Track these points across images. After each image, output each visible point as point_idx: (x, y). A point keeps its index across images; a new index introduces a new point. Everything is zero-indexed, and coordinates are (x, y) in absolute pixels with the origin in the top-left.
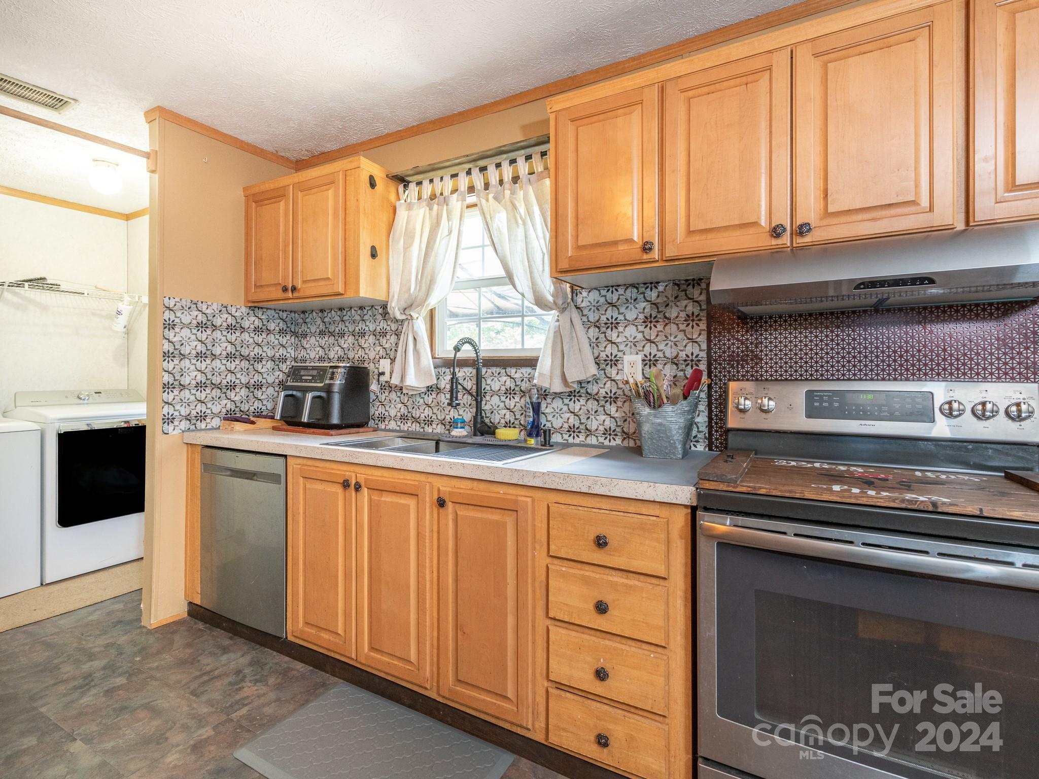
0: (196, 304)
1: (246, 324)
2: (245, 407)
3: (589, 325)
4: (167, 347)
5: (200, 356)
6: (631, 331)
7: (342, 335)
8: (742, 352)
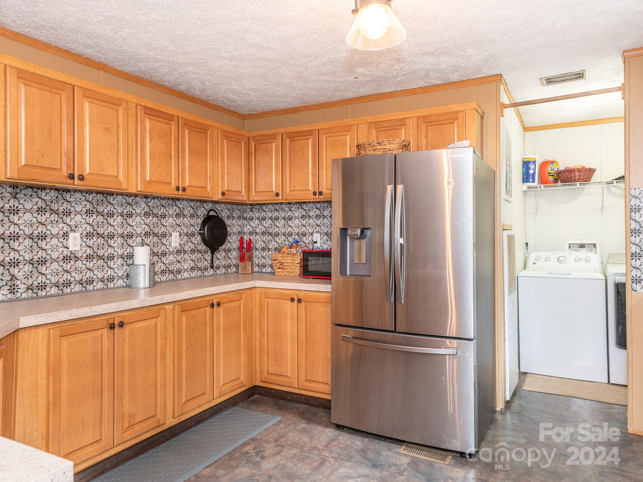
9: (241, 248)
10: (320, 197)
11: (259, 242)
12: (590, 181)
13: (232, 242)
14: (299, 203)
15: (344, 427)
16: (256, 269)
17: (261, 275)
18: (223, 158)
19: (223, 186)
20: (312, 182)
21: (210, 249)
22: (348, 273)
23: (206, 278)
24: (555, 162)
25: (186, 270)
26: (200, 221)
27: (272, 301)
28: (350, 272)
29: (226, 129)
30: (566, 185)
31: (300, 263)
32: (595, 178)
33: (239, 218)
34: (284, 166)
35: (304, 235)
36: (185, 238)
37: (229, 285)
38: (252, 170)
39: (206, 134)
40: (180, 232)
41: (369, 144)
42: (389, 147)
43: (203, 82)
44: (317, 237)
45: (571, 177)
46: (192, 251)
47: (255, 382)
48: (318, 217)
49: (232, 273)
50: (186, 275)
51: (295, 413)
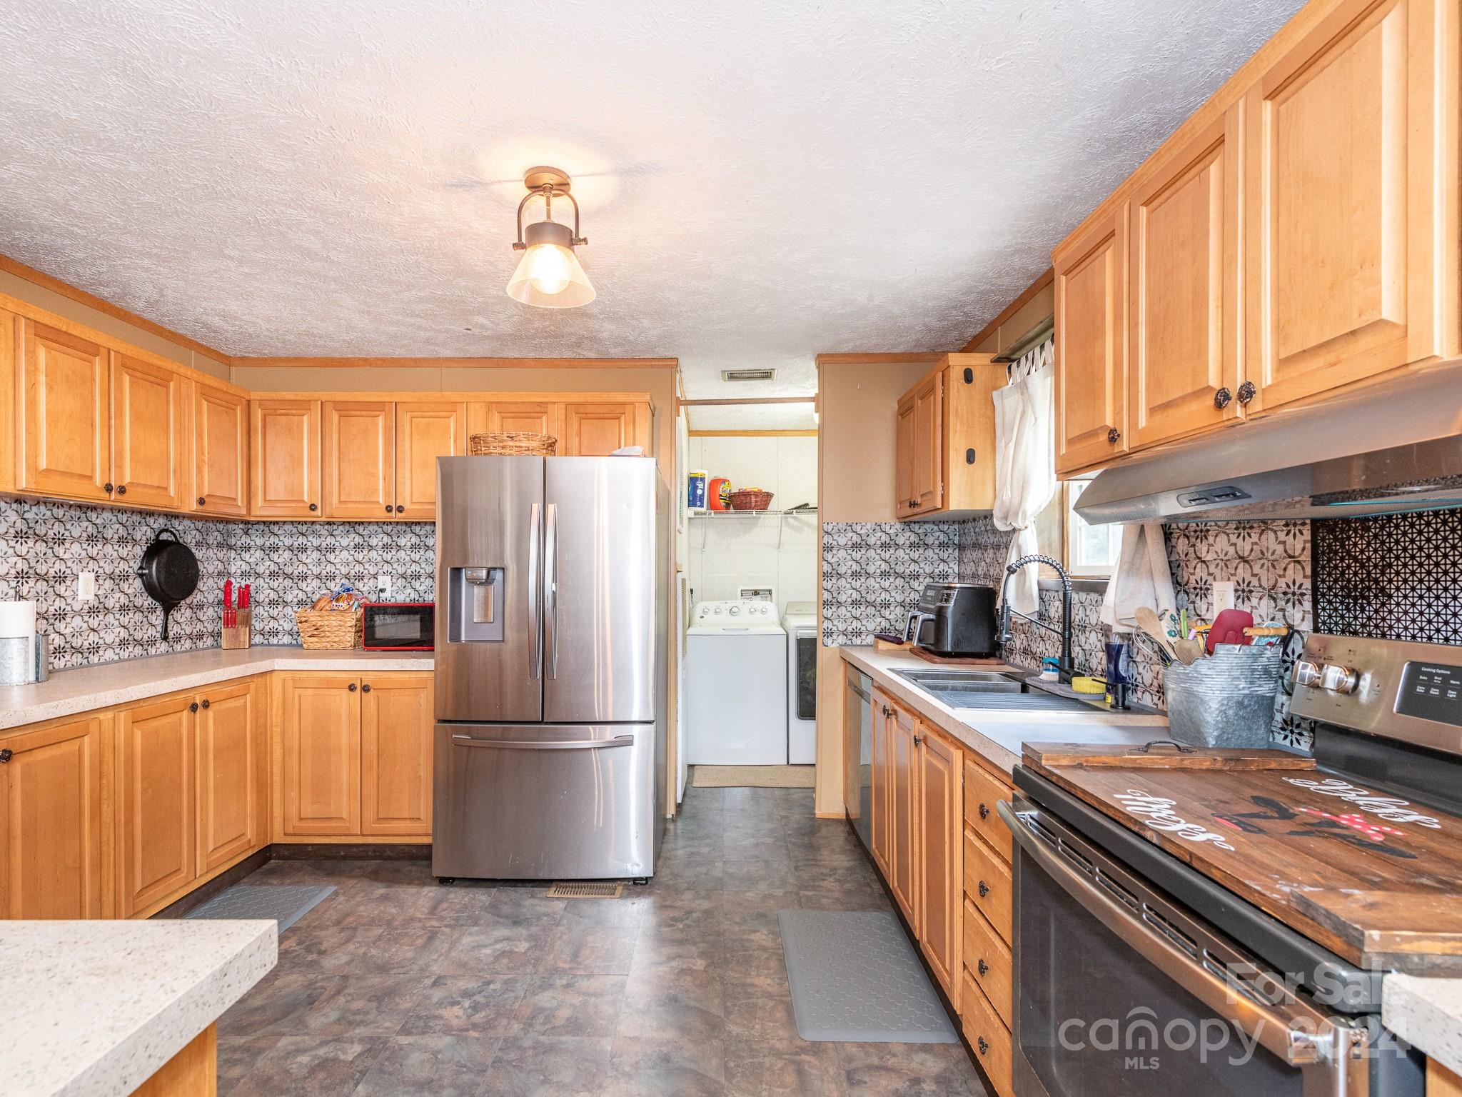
0: (851, 526)
1: (901, 540)
3: (1178, 533)
4: (826, 568)
5: (855, 575)
6: (1222, 542)
9: (227, 601)
10: (399, 515)
11: (263, 591)
12: (765, 508)
13: (208, 590)
14: (349, 523)
15: (454, 879)
16: (258, 639)
17: (269, 649)
18: (200, 436)
19: (200, 487)
20: (385, 488)
21: (162, 605)
22: (463, 638)
23: (154, 659)
24: (728, 481)
25: (109, 646)
26: (139, 551)
27: (310, 692)
28: (466, 637)
29: (207, 382)
30: (740, 513)
31: (356, 625)
32: (773, 505)
33: (219, 545)
34: (327, 458)
35: (360, 577)
36: (108, 584)
37: (226, 669)
38: (257, 460)
39: (167, 387)
40: (97, 572)
41: (494, 438)
42: (527, 445)
43: (162, 290)
44: (384, 581)
45: (746, 503)
46: (124, 609)
47: (272, 839)
48: (386, 547)
49: (205, 649)
50: (109, 655)
51: (360, 876)
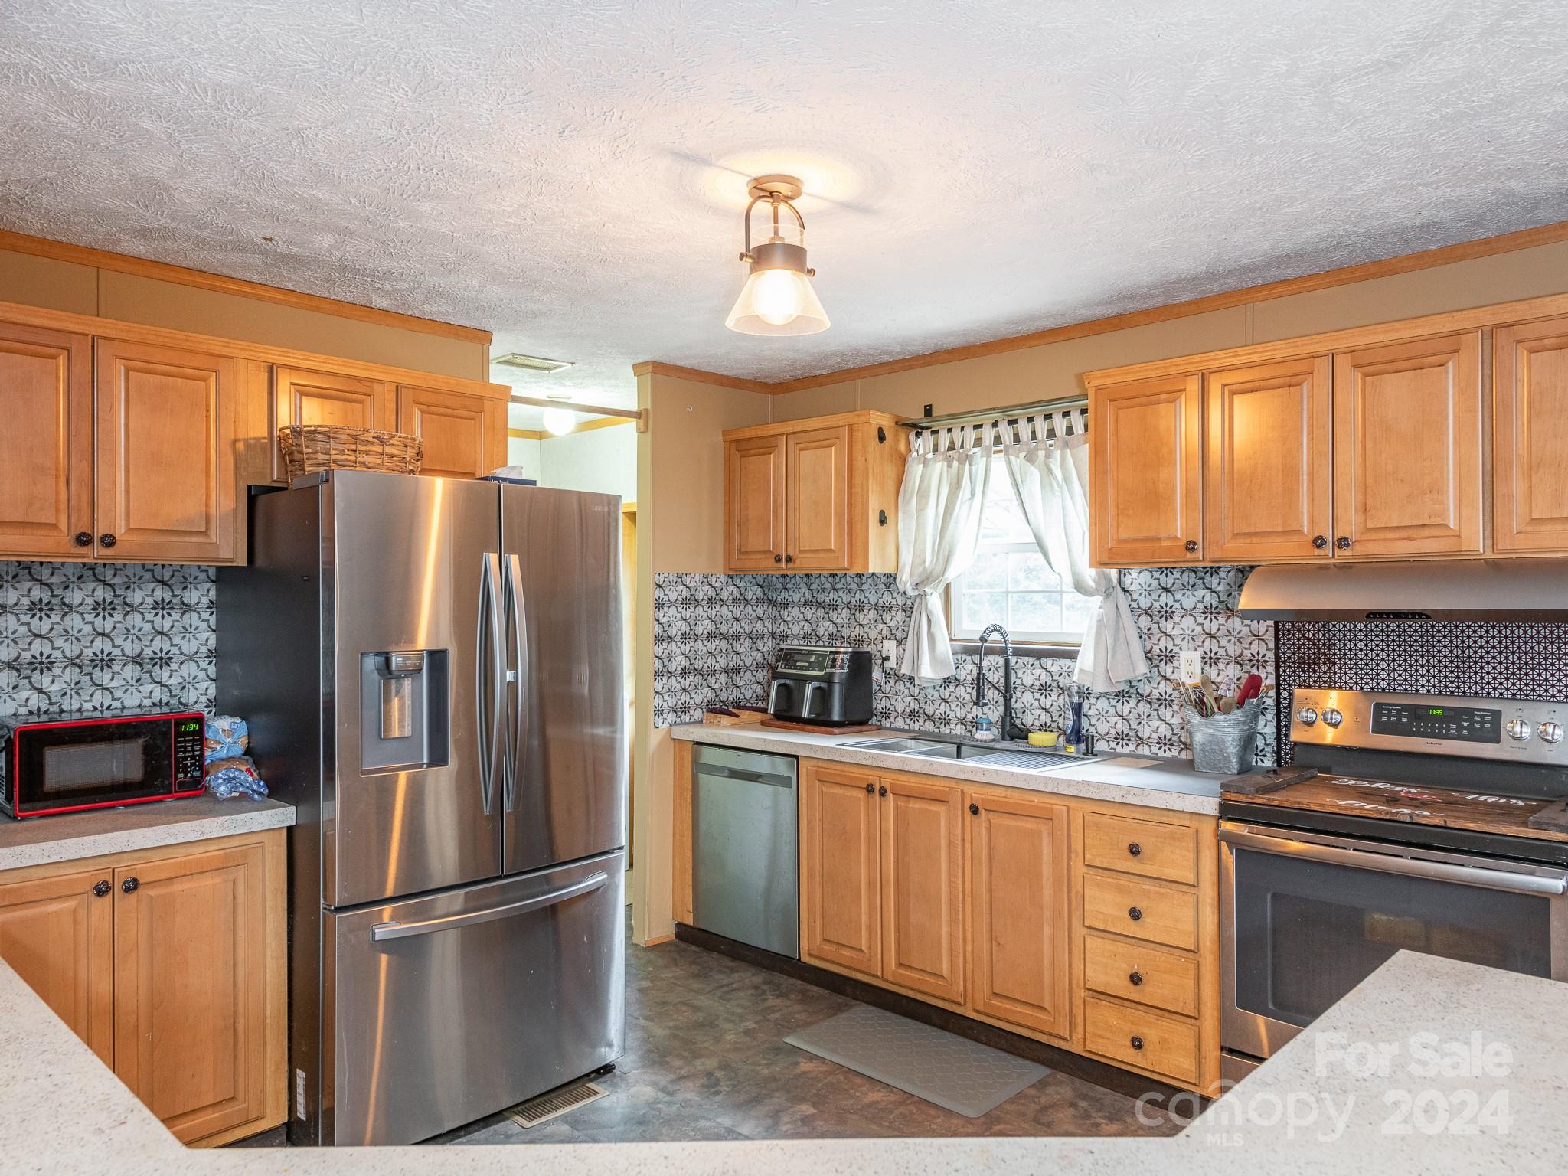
0: (681, 577)
1: (725, 596)
2: (724, 696)
3: (1137, 612)
4: (657, 629)
6: (1188, 622)
7: (834, 607)
8: (1314, 654)
